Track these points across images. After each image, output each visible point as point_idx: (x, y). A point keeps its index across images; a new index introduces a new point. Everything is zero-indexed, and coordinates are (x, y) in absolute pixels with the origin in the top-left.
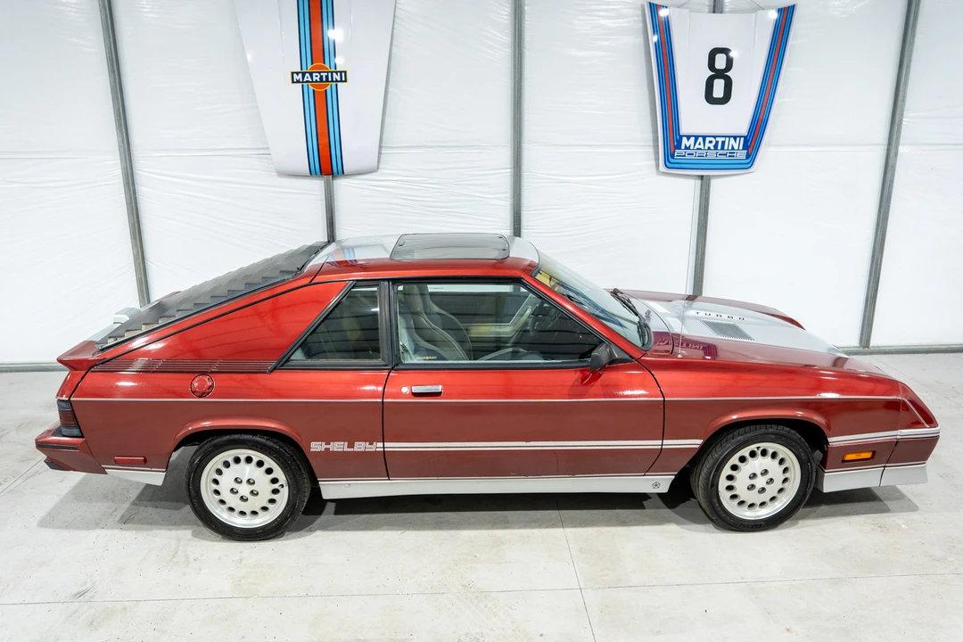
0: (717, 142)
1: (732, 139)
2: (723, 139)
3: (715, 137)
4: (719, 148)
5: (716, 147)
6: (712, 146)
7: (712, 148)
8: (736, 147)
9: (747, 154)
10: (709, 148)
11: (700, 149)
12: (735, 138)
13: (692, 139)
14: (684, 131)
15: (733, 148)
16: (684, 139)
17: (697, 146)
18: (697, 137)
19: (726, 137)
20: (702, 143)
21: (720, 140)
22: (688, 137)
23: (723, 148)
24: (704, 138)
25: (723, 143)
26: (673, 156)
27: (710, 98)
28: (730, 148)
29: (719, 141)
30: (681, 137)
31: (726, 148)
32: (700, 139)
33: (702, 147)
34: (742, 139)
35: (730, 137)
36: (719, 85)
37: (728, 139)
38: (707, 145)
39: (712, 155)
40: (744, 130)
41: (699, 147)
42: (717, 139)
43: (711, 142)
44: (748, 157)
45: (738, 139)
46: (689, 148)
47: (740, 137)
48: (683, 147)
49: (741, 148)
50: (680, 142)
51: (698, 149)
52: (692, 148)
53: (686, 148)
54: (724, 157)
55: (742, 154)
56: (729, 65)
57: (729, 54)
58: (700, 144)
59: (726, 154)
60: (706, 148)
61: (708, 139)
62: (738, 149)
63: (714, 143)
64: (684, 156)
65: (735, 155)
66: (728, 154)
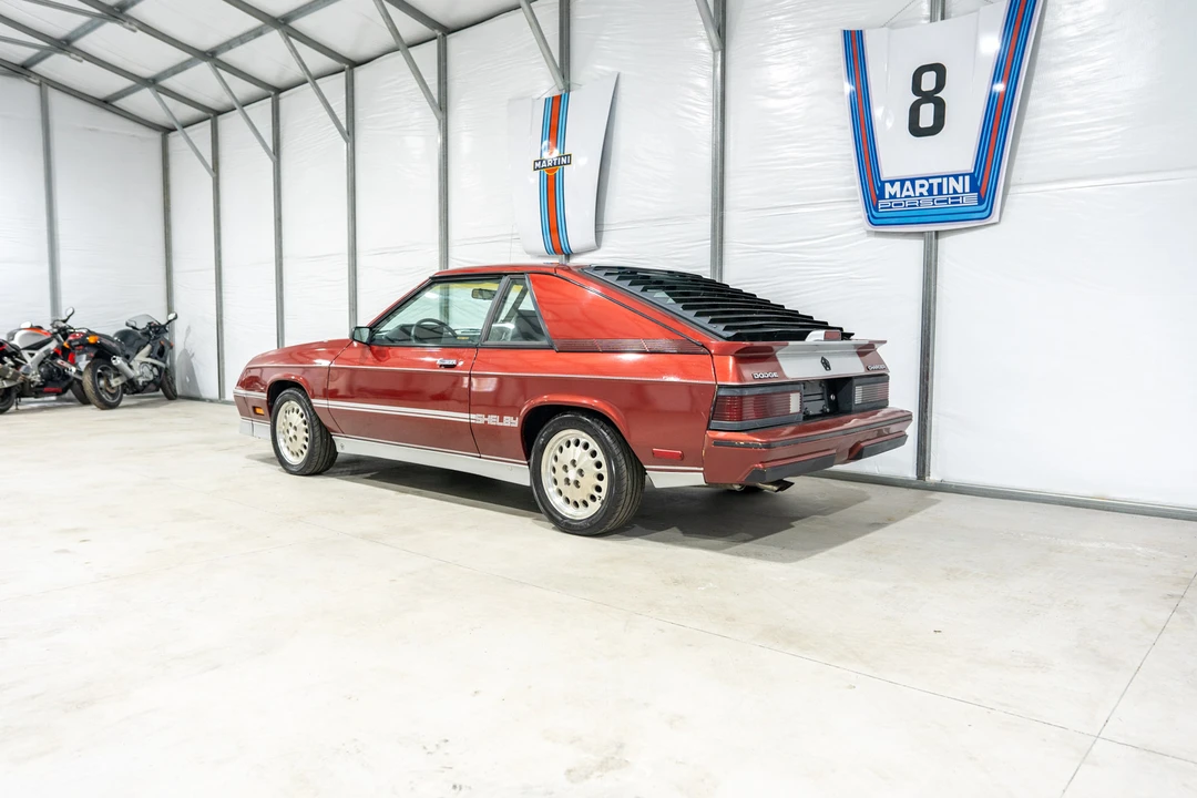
0: (931, 185)
1: (951, 179)
2: (939, 180)
3: (927, 179)
4: (935, 192)
5: (930, 192)
6: (924, 191)
7: (926, 194)
8: (960, 190)
9: (979, 196)
10: (921, 195)
11: (910, 196)
12: (956, 177)
13: (898, 184)
14: (886, 174)
15: (955, 192)
16: (887, 185)
17: (905, 193)
18: (903, 182)
19: (942, 177)
20: (911, 189)
21: (935, 182)
22: (892, 183)
23: (940, 192)
24: (913, 181)
25: (940, 185)
26: (876, 209)
27: (916, 130)
28: (951, 191)
29: (934, 185)
30: (883, 183)
31: (945, 192)
32: (908, 184)
33: (911, 193)
34: (967, 178)
35: (948, 176)
36: (927, 115)
37: (945, 180)
38: (918, 190)
39: (927, 203)
40: (967, 164)
41: (908, 194)
42: (931, 181)
43: (922, 186)
44: (981, 201)
45: (961, 178)
46: (894, 197)
47: (964, 175)
48: (887, 196)
49: (967, 190)
50: (882, 190)
51: (906, 197)
52: (898, 196)
53: (893, 197)
54: (944, 205)
55: (971, 199)
56: (940, 84)
57: (940, 70)
58: (908, 190)
59: (947, 201)
60: (917, 194)
61: (918, 183)
62: (964, 192)
63: (927, 186)
64: (891, 207)
65: (960, 200)
66: (950, 201)
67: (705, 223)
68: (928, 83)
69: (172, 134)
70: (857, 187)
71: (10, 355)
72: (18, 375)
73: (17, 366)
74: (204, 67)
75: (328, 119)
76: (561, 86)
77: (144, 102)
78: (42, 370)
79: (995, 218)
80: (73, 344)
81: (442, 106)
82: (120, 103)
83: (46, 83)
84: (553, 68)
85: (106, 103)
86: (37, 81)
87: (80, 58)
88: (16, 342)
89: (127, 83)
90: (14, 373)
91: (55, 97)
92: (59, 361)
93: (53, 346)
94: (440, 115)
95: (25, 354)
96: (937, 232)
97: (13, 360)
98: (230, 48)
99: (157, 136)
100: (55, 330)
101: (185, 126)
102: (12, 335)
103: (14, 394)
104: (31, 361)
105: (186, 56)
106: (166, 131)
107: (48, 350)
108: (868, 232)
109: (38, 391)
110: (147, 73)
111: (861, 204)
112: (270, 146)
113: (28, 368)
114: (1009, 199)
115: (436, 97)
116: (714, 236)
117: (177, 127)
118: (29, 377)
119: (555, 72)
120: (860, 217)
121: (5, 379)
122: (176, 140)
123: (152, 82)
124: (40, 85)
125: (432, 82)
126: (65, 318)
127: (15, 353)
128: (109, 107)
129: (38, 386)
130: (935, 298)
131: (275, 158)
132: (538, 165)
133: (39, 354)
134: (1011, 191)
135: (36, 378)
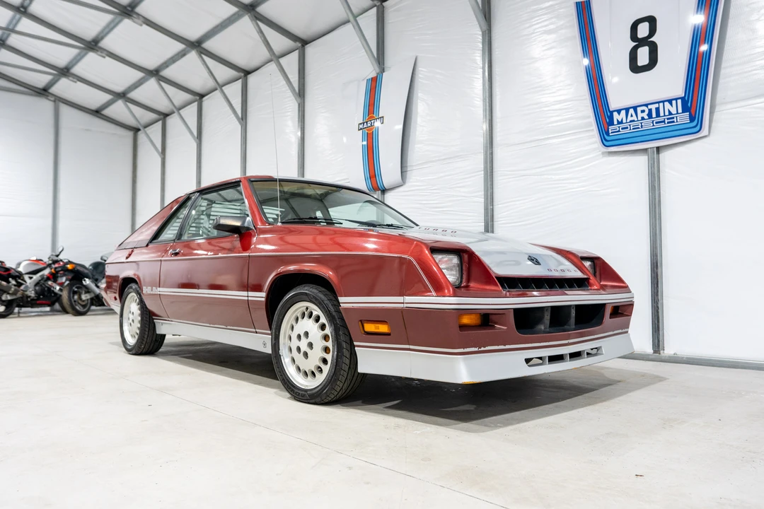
0: (650, 111)
1: (667, 104)
2: (657, 105)
3: (646, 105)
4: (654, 115)
5: (650, 115)
6: (645, 115)
7: (646, 117)
8: (674, 111)
9: (690, 115)
10: (643, 118)
11: (634, 121)
12: (670, 101)
13: (623, 112)
14: (613, 105)
15: (670, 113)
16: (615, 114)
17: (630, 118)
18: (627, 110)
19: (659, 103)
20: (634, 114)
22: (619, 111)
23: (658, 115)
24: (635, 108)
25: (657, 110)
26: (608, 134)
27: (635, 68)
28: (667, 113)
29: (653, 110)
30: (612, 113)
31: (662, 114)
32: (631, 111)
33: (635, 119)
34: (679, 101)
35: (663, 102)
36: (643, 56)
37: (661, 104)
38: (640, 115)
39: (648, 124)
40: (679, 91)
41: (632, 119)
42: (650, 107)
43: (643, 111)
44: (692, 119)
45: (674, 102)
47: (676, 99)
48: (615, 122)
49: (680, 110)
50: (611, 117)
51: (631, 121)
52: (624, 121)
53: (619, 123)
54: (662, 125)
56: (653, 31)
57: (652, 21)
58: (632, 116)
59: (664, 121)
60: (640, 118)
61: (639, 109)
62: (677, 113)
63: (647, 112)
64: (619, 131)
65: (675, 120)
66: (666, 121)
67: (480, 159)
68: (643, 30)
69: (140, 132)
70: (592, 120)
71: (15, 278)
72: (19, 291)
73: (19, 285)
74: (152, 83)
75: (230, 112)
76: (378, 70)
77: (119, 110)
78: (37, 288)
79: (705, 132)
80: (57, 270)
81: (301, 94)
82: (106, 112)
83: (59, 100)
84: (373, 59)
85: (97, 113)
86: (53, 99)
87: (75, 80)
88: (21, 269)
89: (108, 97)
90: (15, 290)
91: (64, 109)
92: (50, 283)
93: (46, 272)
94: (299, 100)
95: (26, 277)
96: (658, 148)
97: (16, 281)
98: (167, 66)
99: (130, 134)
100: (50, 262)
101: (146, 127)
102: (19, 264)
103: (15, 305)
104: (30, 282)
105: (140, 75)
106: (136, 130)
107: (43, 275)
108: (603, 153)
109: (32, 303)
110: (119, 89)
111: (595, 132)
112: (195, 134)
113: (27, 287)
114: (716, 116)
115: (297, 89)
116: (485, 168)
117: (141, 128)
118: (26, 293)
119: (374, 63)
120: (596, 142)
121: (9, 294)
122: (141, 136)
123: (122, 95)
124: (54, 101)
125: (294, 78)
126: (58, 253)
127: (18, 276)
128: (99, 115)
129: (33, 300)
130: (660, 201)
131: (198, 140)
132: (361, 126)
133: (36, 277)
134: (717, 108)
135: (32, 294)
